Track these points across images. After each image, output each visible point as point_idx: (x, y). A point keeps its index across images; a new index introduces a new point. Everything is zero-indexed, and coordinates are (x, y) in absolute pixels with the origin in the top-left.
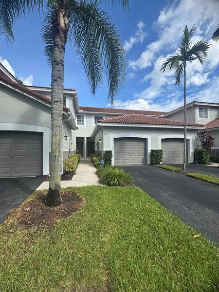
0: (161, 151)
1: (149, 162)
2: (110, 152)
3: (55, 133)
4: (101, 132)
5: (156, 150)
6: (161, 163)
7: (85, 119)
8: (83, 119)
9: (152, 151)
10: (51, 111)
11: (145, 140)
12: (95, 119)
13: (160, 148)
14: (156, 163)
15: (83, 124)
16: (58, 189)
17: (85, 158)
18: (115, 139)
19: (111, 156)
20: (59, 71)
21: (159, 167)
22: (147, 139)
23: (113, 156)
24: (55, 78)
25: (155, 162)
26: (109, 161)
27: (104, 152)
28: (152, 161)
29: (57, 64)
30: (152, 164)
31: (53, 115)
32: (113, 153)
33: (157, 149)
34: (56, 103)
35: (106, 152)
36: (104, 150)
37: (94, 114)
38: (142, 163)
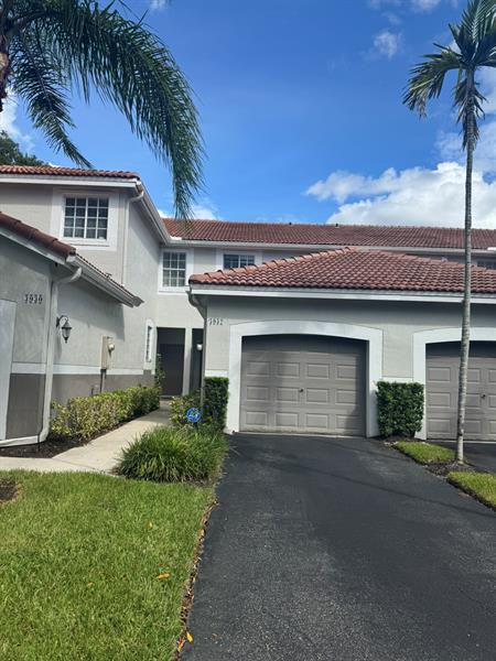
1: (372, 430)
6: (419, 435)
7: (190, 267)
8: (183, 265)
12: (227, 265)
13: (419, 377)
15: (183, 284)
18: (247, 341)
22: (368, 342)
37: (223, 249)
38: (347, 428)
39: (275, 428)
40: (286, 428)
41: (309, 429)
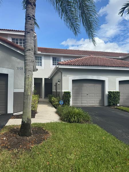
0: (118, 93)
1: (106, 103)
2: (68, 93)
3: (27, 76)
4: (60, 74)
5: (113, 92)
6: (118, 105)
7: (43, 61)
8: (41, 60)
9: (109, 92)
10: (25, 58)
11: (103, 82)
12: (53, 60)
13: (117, 90)
14: (114, 105)
15: (41, 65)
16: (29, 122)
17: (43, 99)
18: (74, 81)
19: (70, 96)
20: (31, 24)
21: (116, 108)
22: (105, 81)
23: (71, 97)
24: (28, 30)
25: (112, 104)
26: (68, 101)
27: (63, 93)
28: (109, 102)
29: (30, 19)
30: (109, 105)
31: (27, 61)
32: (71, 94)
33: (115, 91)
34: (29, 51)
35: (65, 92)
36: (63, 91)
37: (52, 55)
38: (99, 104)
39: (81, 105)
40: (84, 105)
41: (90, 105)
